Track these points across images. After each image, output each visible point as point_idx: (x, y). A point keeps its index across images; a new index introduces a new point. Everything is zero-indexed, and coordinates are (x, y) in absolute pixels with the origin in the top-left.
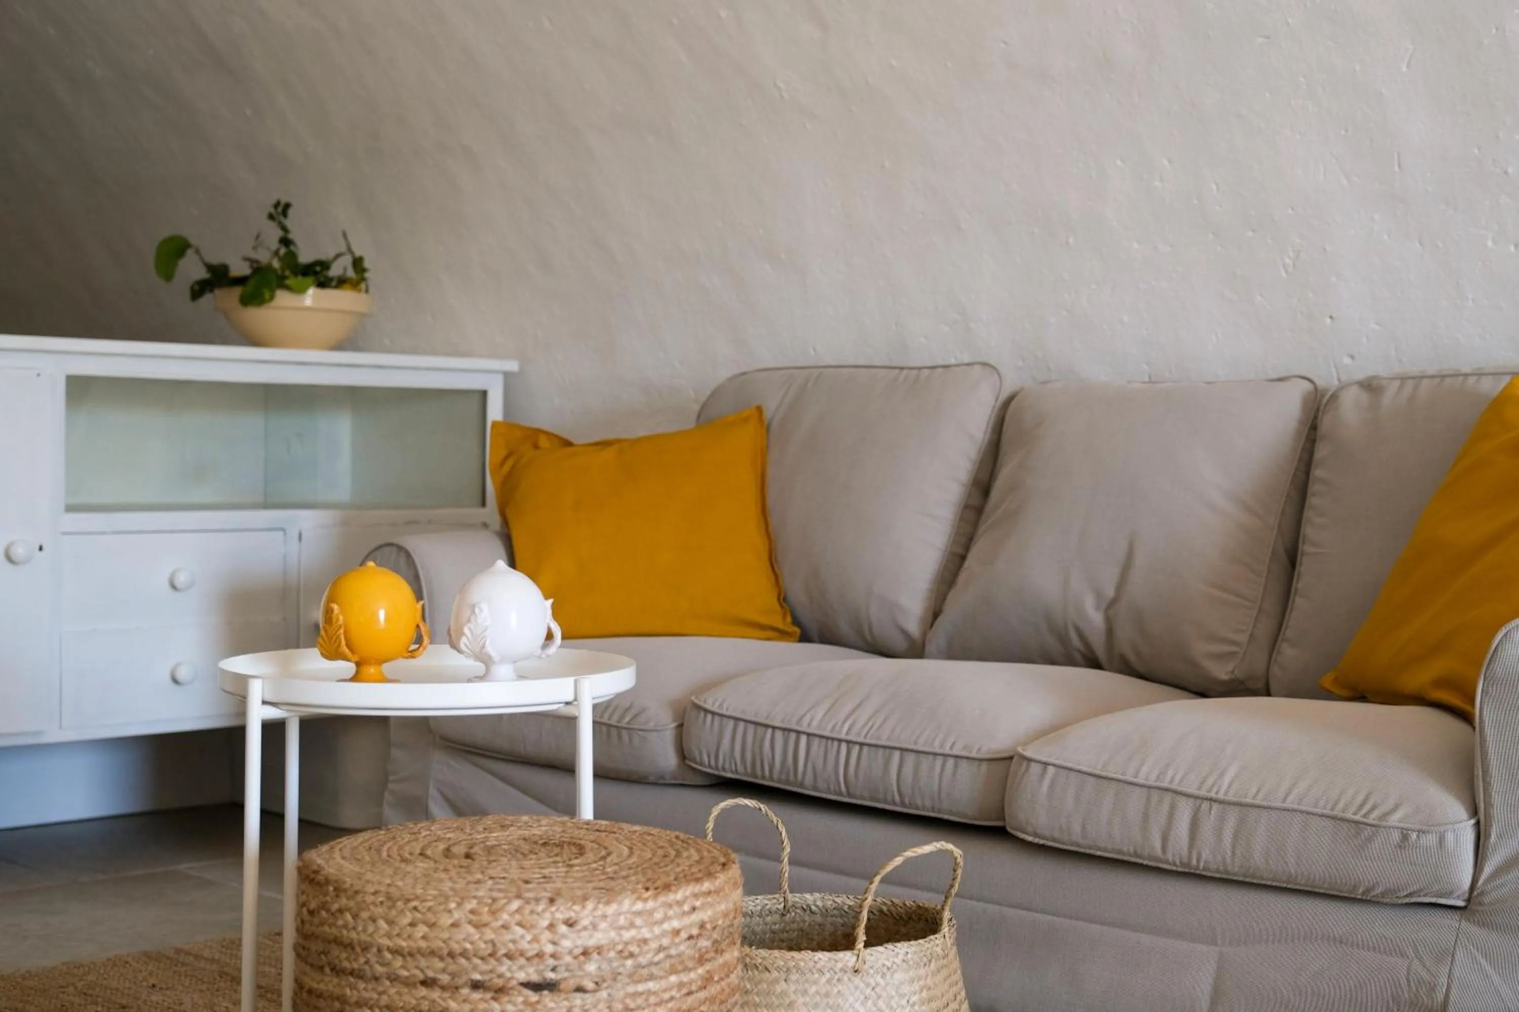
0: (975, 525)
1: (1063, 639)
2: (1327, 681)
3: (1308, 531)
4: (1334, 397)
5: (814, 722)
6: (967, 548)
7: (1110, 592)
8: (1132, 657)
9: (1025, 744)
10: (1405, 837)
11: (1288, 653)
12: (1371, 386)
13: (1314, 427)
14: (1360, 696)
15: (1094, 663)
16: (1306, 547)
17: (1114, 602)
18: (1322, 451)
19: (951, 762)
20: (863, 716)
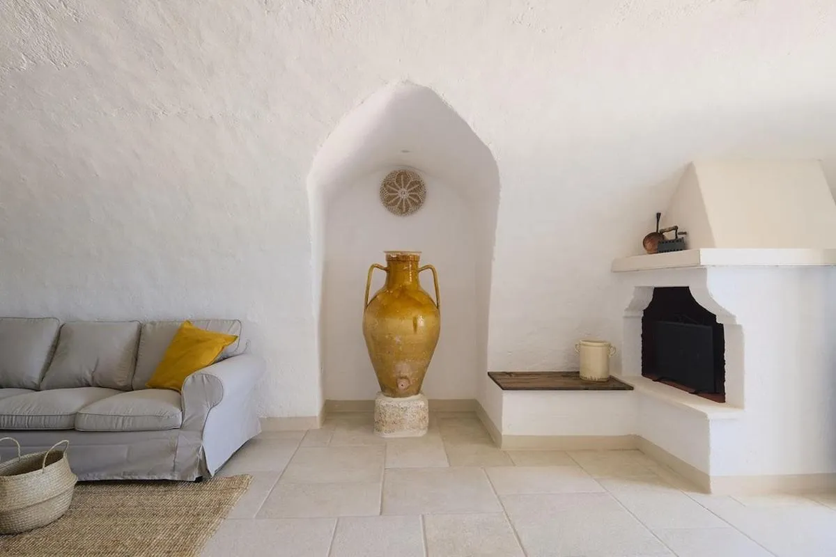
0: (53, 356)
1: (80, 381)
2: (146, 384)
3: (140, 353)
4: (145, 326)
5: (18, 412)
6: (51, 361)
7: (93, 370)
8: (98, 382)
9: (80, 410)
10: (168, 417)
11: (137, 379)
12: (153, 323)
13: (140, 331)
14: (154, 388)
15: (89, 385)
16: (140, 357)
17: (93, 372)
18: (142, 337)
19: (59, 417)
20: (32, 409)
